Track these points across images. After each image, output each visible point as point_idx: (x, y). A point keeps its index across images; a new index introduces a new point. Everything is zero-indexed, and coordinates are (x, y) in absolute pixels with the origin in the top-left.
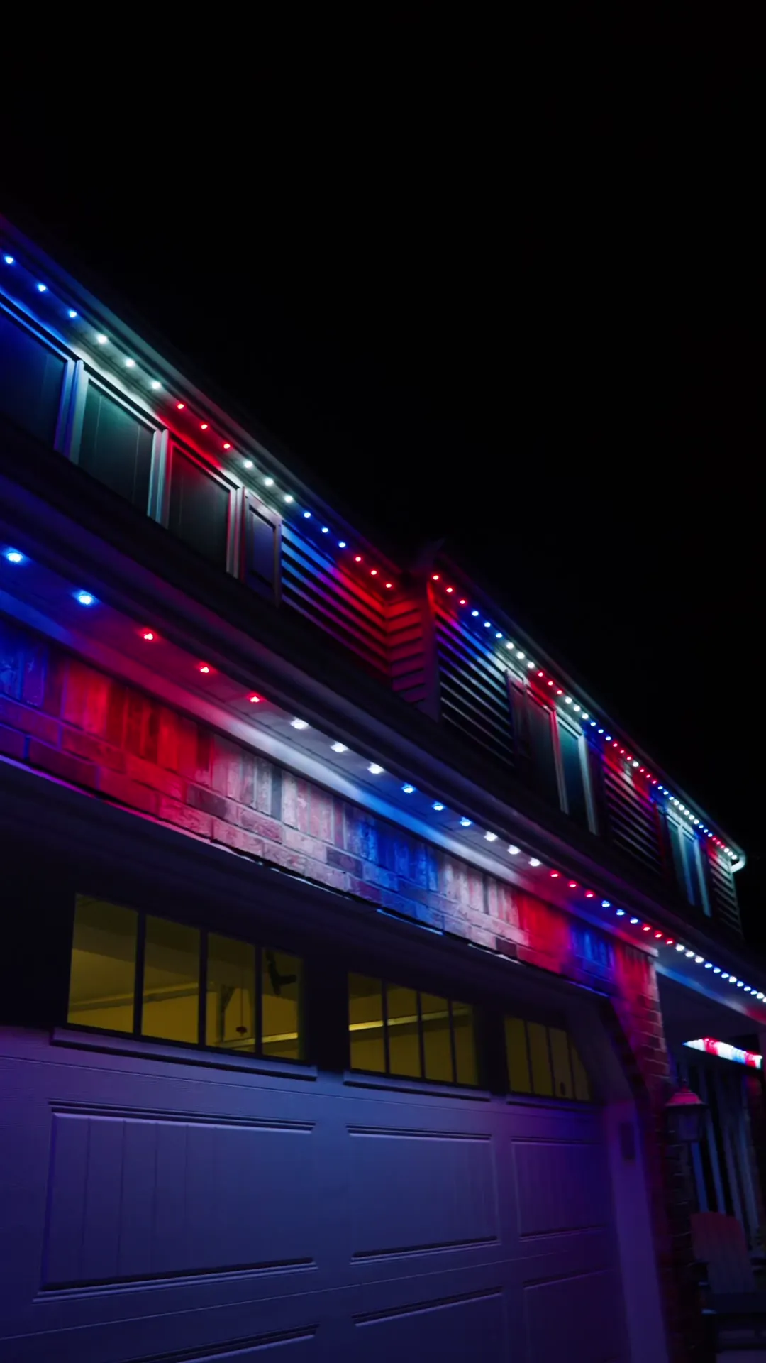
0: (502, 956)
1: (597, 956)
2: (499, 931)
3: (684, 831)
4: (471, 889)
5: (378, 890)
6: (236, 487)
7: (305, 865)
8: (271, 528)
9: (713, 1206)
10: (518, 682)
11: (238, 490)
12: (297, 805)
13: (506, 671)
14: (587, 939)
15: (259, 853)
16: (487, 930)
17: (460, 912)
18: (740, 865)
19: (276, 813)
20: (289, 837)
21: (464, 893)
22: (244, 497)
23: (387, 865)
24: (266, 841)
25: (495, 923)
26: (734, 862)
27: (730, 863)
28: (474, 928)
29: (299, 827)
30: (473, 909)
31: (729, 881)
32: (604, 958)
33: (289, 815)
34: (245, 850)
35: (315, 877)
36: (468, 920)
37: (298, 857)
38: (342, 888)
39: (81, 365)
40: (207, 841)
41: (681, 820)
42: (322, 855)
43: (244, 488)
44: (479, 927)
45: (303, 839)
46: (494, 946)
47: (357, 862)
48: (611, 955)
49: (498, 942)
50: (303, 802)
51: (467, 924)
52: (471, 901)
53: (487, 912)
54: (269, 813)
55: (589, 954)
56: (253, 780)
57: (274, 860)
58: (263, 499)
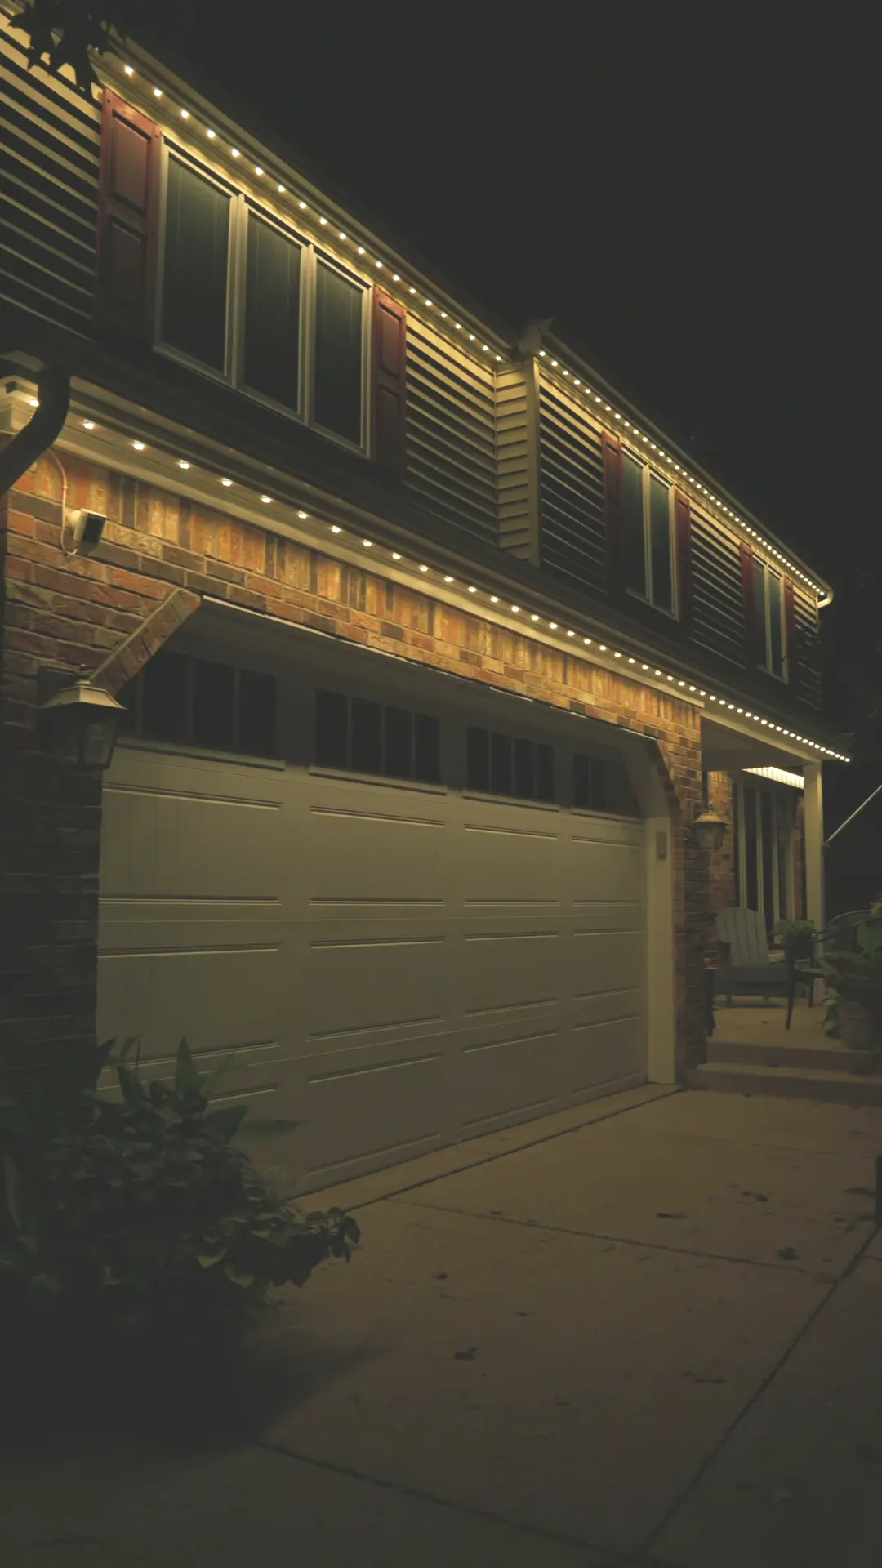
0: (573, 713)
1: (649, 709)
2: (572, 696)
3: (769, 569)
4: (554, 667)
5: (491, 675)
6: (368, 286)
7: (447, 663)
8: (397, 321)
9: (752, 904)
10: (614, 442)
11: (371, 289)
12: (442, 623)
13: (603, 432)
14: (643, 696)
15: (421, 660)
16: (565, 696)
17: (545, 684)
18: (826, 602)
19: (431, 632)
20: (438, 646)
21: (550, 671)
22: (375, 296)
23: (498, 657)
24: (425, 651)
25: (570, 690)
26: (821, 598)
27: (817, 600)
28: (555, 696)
29: (444, 639)
30: (554, 681)
31: (814, 617)
32: (655, 710)
33: (438, 633)
34: (413, 658)
35: (452, 671)
36: (551, 690)
37: (441, 659)
38: (469, 676)
39: (242, 197)
40: (393, 656)
41: (768, 560)
42: (457, 655)
43: (375, 285)
44: (559, 694)
45: (446, 646)
46: (568, 708)
47: (478, 656)
48: (662, 708)
49: (572, 704)
50: (446, 622)
51: (549, 692)
52: (553, 676)
53: (565, 682)
54: (426, 632)
55: (643, 708)
56: (417, 612)
57: (429, 663)
58: (391, 293)
